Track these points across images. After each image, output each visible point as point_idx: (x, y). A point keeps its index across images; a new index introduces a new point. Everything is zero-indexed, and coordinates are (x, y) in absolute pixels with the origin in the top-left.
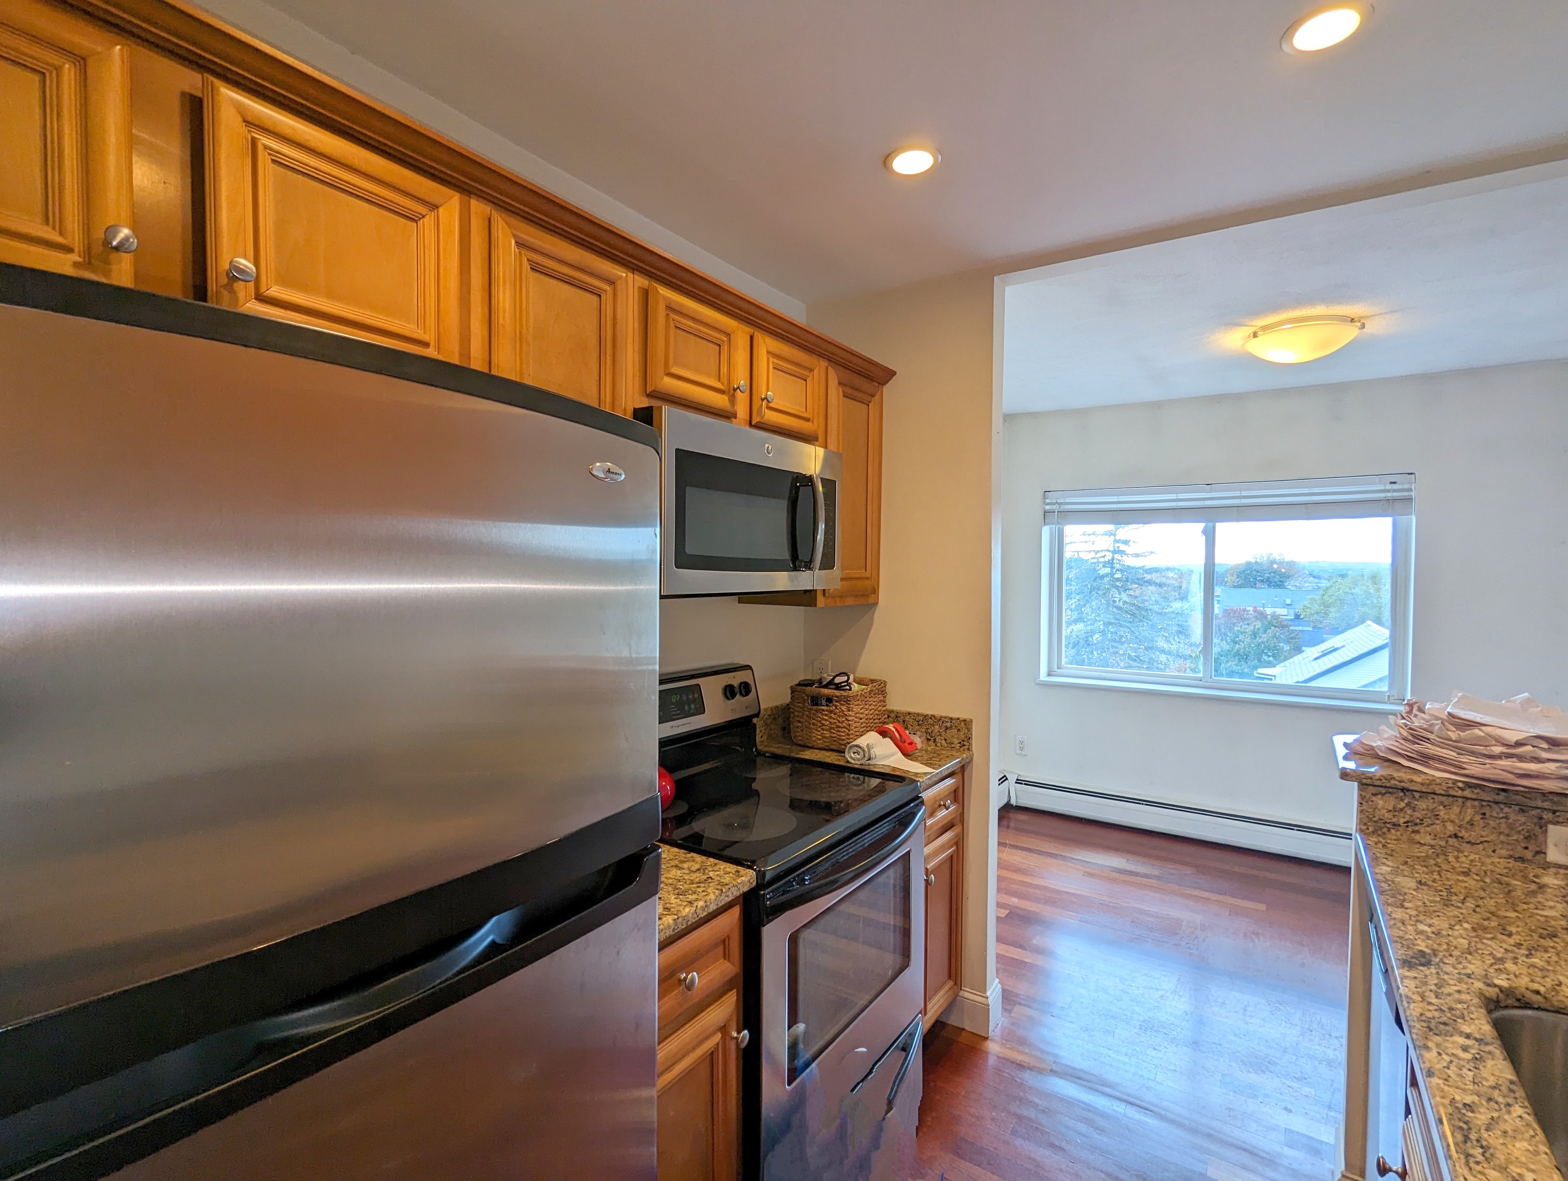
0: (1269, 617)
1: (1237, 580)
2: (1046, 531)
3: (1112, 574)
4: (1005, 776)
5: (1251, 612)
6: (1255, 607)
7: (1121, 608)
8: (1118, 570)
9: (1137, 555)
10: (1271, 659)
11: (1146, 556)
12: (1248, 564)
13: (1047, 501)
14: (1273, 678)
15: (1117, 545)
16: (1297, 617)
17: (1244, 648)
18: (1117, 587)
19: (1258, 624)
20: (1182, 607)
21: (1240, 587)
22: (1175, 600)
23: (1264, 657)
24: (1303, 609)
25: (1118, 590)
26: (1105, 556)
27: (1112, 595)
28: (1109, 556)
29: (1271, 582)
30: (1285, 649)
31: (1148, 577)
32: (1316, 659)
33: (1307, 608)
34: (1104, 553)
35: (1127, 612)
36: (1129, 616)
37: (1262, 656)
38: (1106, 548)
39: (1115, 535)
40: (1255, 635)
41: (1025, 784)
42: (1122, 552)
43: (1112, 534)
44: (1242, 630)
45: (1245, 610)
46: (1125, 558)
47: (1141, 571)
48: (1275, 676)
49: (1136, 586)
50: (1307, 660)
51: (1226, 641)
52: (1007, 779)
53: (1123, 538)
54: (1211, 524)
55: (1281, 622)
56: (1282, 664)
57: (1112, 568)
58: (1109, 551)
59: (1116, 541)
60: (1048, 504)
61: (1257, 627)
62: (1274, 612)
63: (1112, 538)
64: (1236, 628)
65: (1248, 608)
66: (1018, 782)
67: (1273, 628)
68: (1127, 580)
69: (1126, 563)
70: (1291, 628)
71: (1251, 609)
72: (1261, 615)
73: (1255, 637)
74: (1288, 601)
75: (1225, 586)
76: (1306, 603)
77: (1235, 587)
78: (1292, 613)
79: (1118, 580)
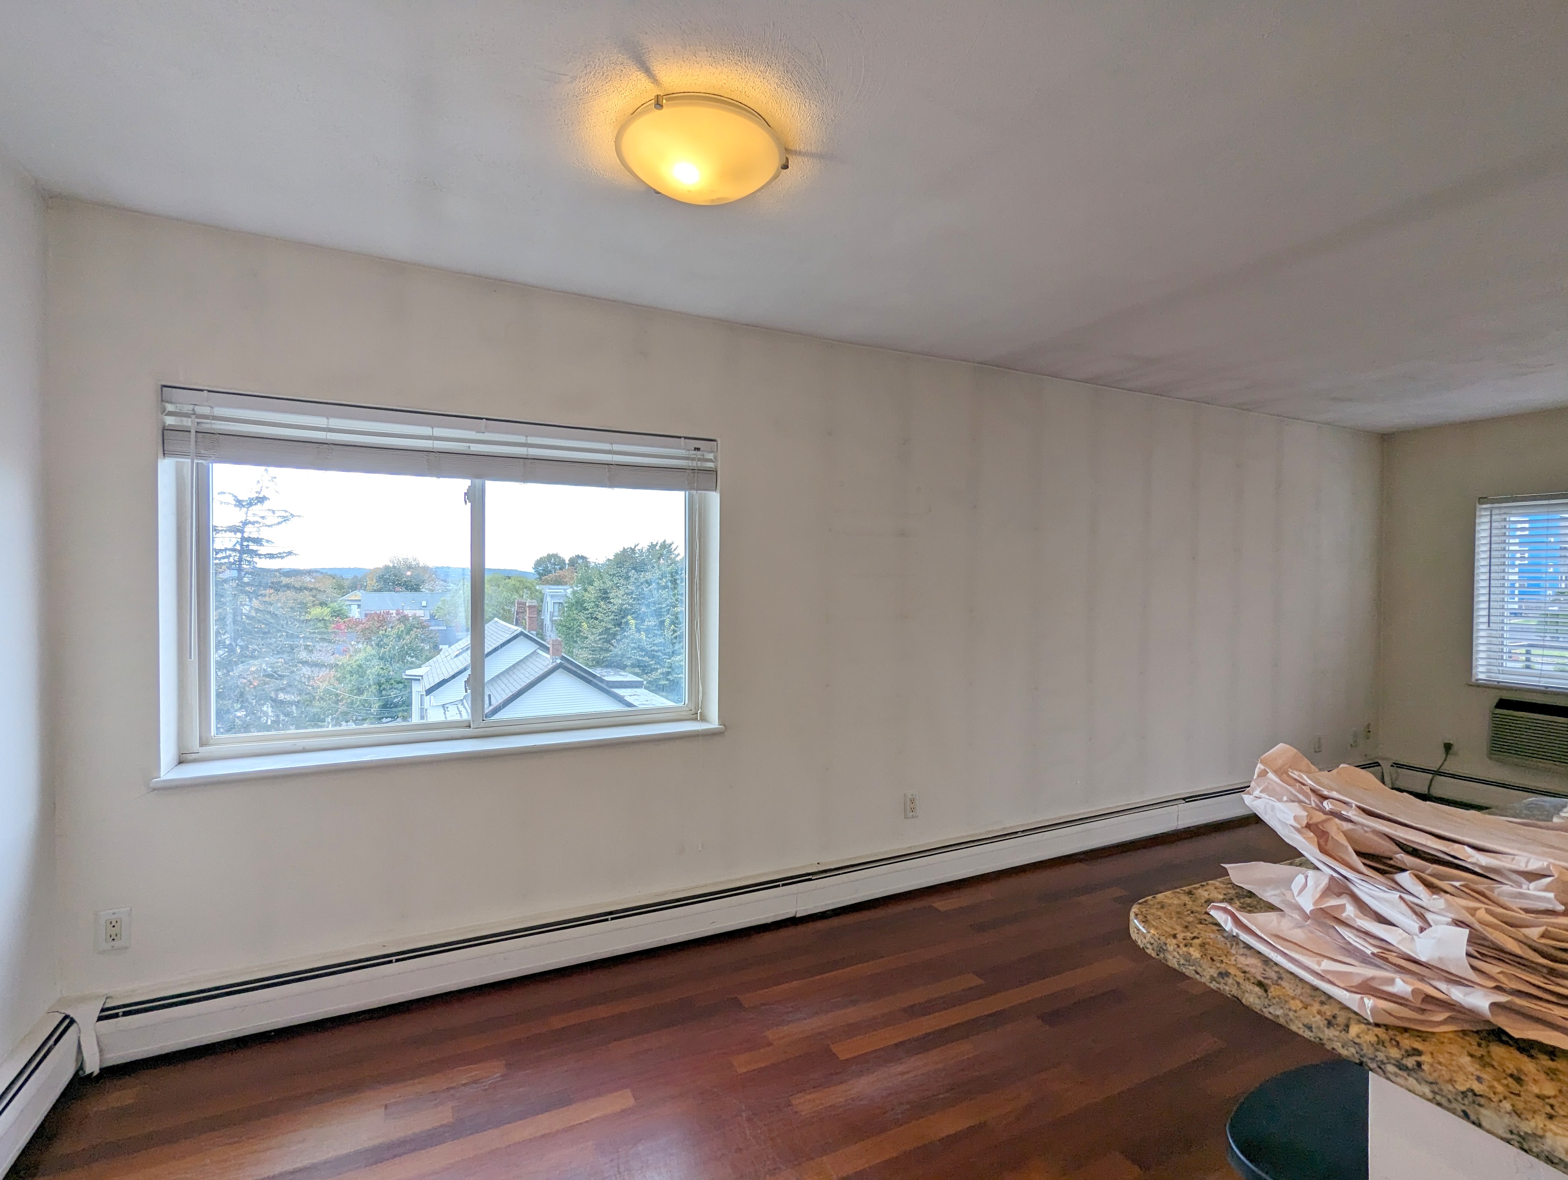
0: (411, 618)
1: (377, 584)
2: (166, 468)
3: (240, 578)
4: (66, 1017)
5: (394, 615)
6: (398, 610)
7: (254, 617)
8: (247, 573)
9: (271, 556)
10: (414, 659)
11: (282, 558)
12: (387, 568)
13: (170, 407)
14: (420, 678)
15: (245, 543)
16: (432, 617)
17: (389, 651)
18: (247, 593)
19: (402, 627)
20: (323, 613)
21: (380, 590)
22: (314, 605)
23: (407, 658)
24: (437, 610)
25: (249, 596)
26: (230, 556)
27: (241, 602)
28: (235, 556)
29: (408, 586)
30: (426, 648)
31: (285, 580)
32: (457, 656)
33: (441, 608)
34: (228, 553)
35: (259, 621)
36: (263, 626)
37: (405, 657)
38: (230, 546)
39: (242, 532)
40: (399, 637)
41: (125, 1014)
42: (254, 553)
43: (239, 531)
44: (387, 633)
45: (388, 613)
46: (256, 559)
47: (278, 574)
48: (422, 676)
49: (272, 591)
50: (449, 658)
51: (372, 645)
52: (72, 1021)
53: (254, 535)
54: (478, 482)
55: (421, 623)
56: (427, 664)
57: (240, 570)
58: (234, 550)
59: (243, 539)
60: (170, 414)
61: (401, 629)
62: (415, 614)
63: (239, 535)
64: (381, 632)
65: (391, 612)
66: (107, 1014)
67: (415, 629)
68: (260, 585)
69: (258, 566)
70: (430, 628)
71: (394, 612)
72: (404, 619)
73: (400, 639)
74: (424, 603)
75: (365, 590)
76: (440, 604)
77: (375, 591)
78: (428, 614)
79: (248, 584)
